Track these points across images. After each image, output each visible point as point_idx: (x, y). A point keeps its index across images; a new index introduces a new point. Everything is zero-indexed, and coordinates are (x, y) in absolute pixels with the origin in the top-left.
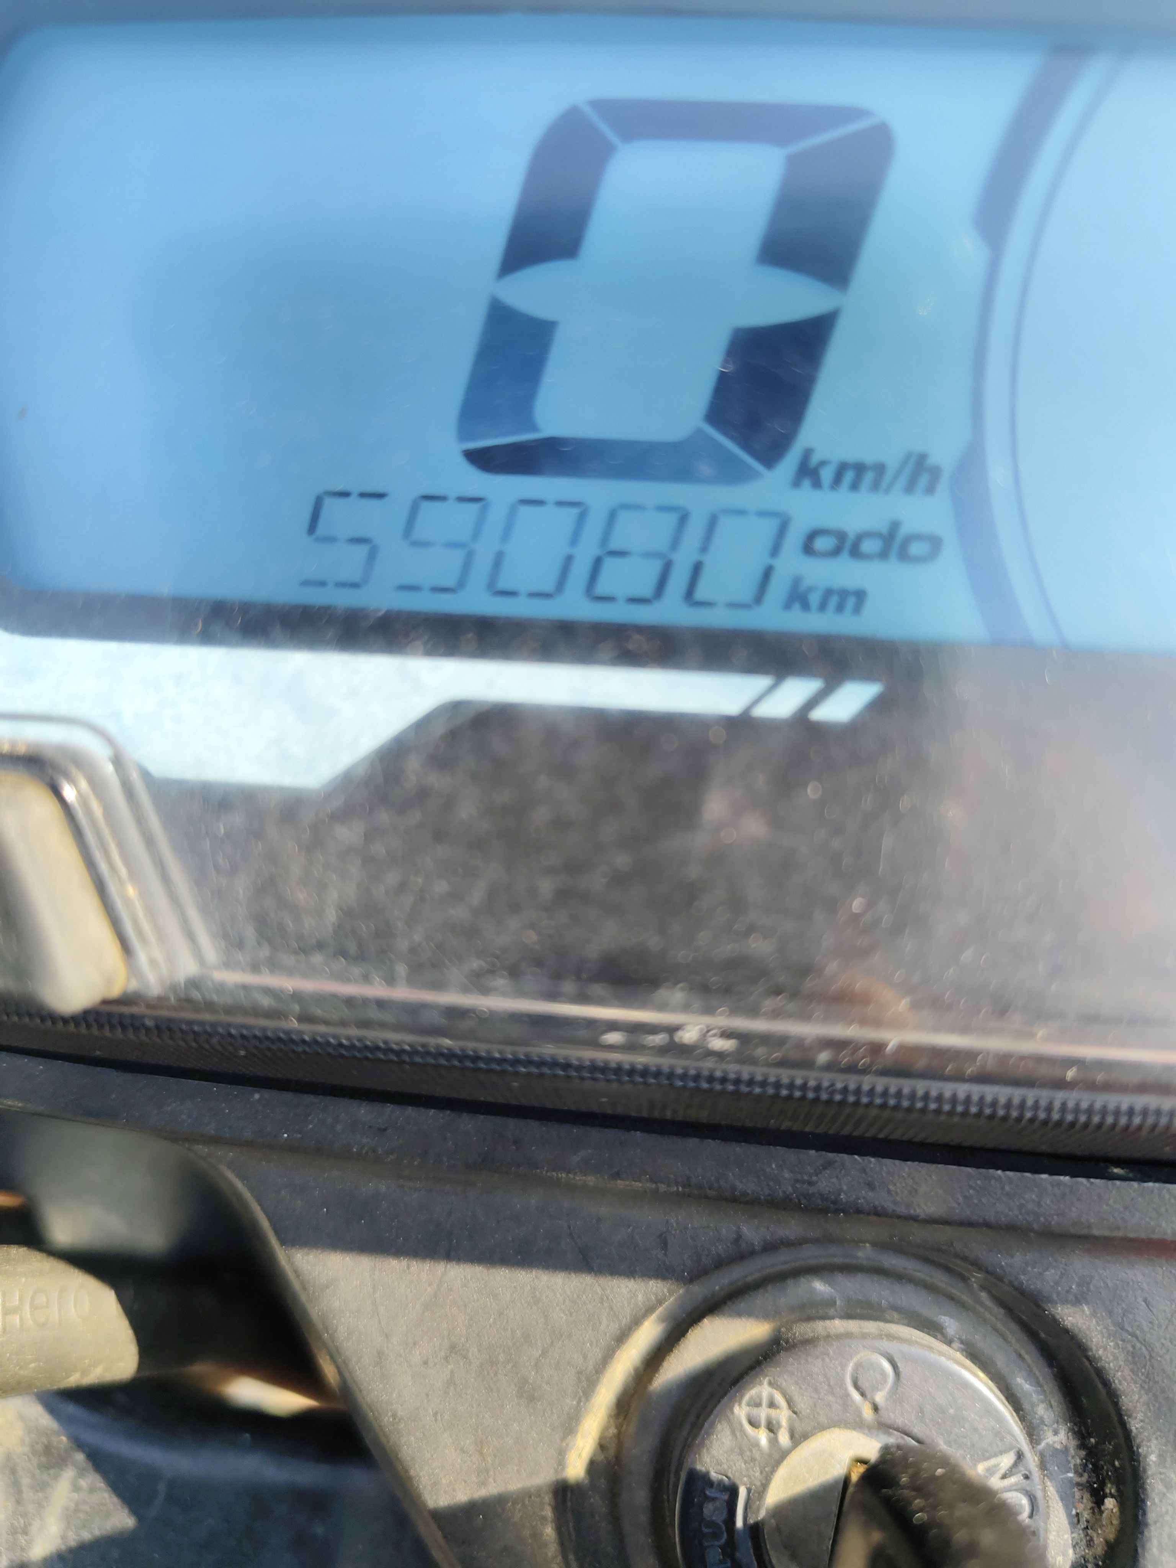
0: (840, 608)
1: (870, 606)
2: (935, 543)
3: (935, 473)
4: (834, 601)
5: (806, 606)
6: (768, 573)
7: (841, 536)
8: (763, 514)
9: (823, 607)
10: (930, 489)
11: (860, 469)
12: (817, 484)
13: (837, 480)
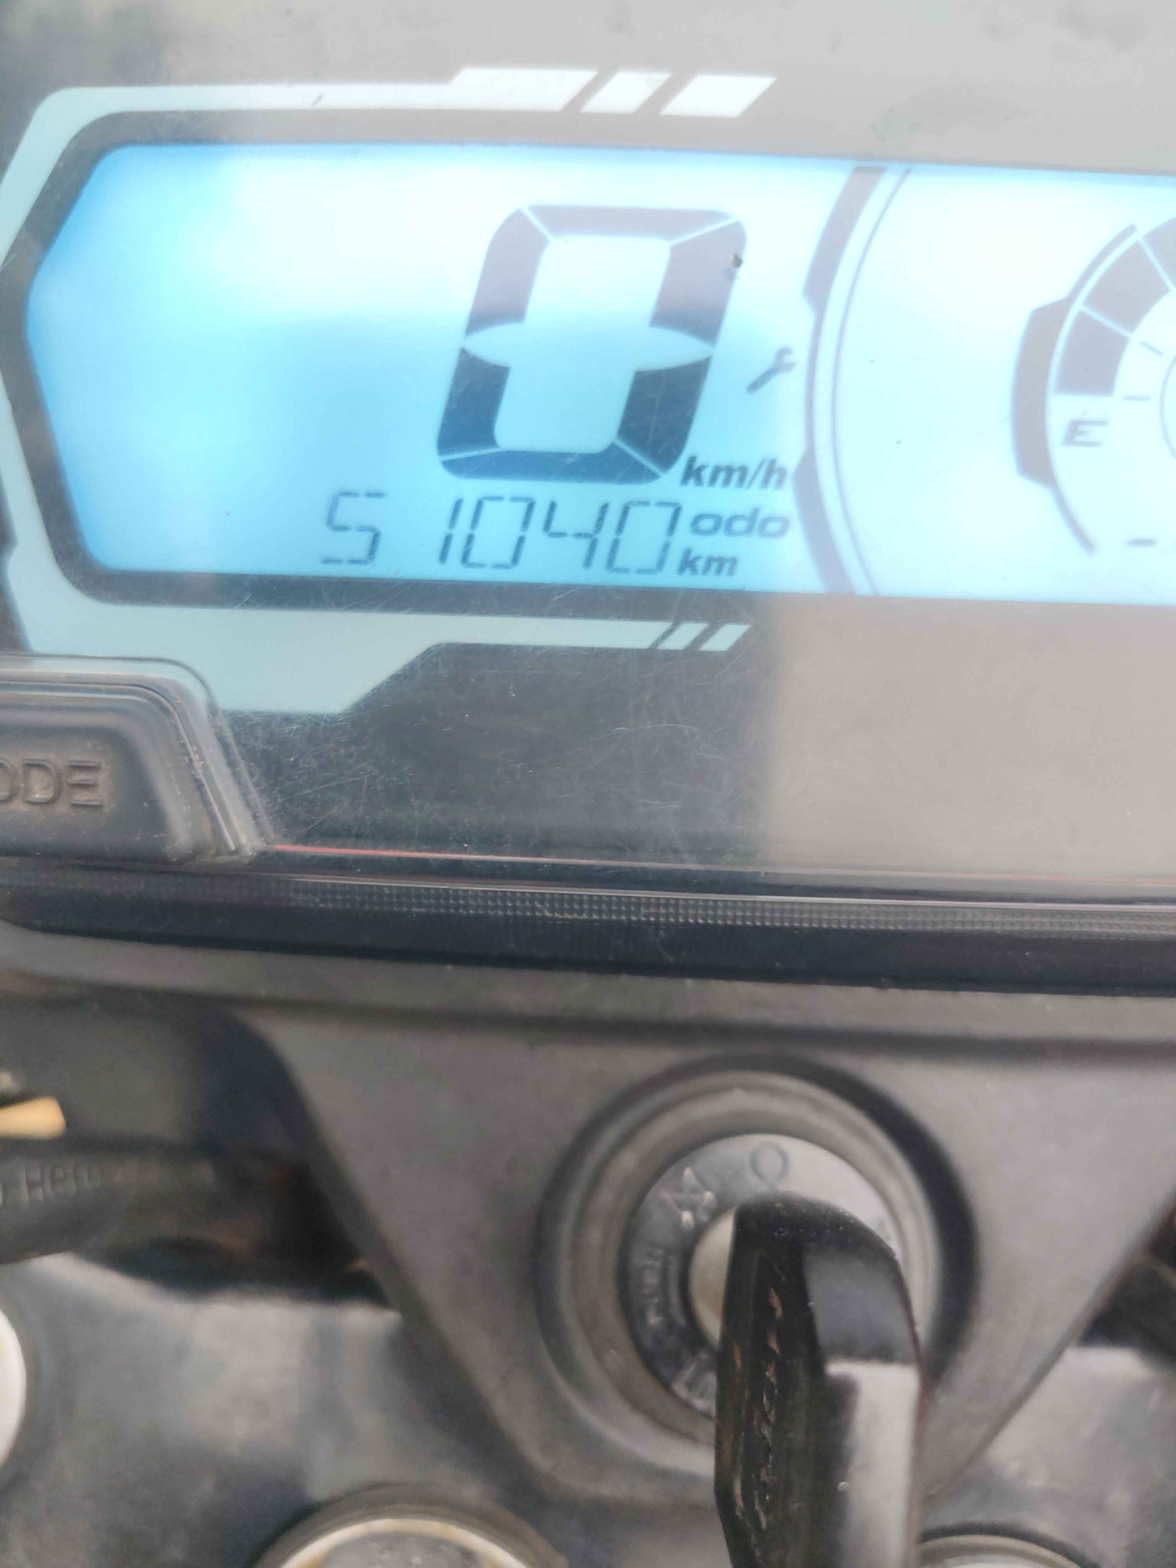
0: (719, 571)
1: (741, 568)
2: (785, 524)
3: (783, 473)
4: (714, 566)
5: (694, 571)
6: (666, 547)
7: (718, 519)
8: (661, 504)
9: (706, 570)
10: (780, 483)
11: (730, 471)
12: (699, 481)
13: (713, 479)
